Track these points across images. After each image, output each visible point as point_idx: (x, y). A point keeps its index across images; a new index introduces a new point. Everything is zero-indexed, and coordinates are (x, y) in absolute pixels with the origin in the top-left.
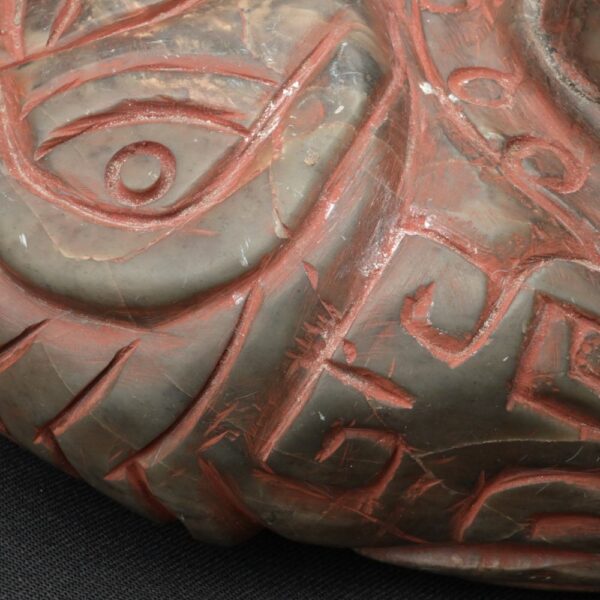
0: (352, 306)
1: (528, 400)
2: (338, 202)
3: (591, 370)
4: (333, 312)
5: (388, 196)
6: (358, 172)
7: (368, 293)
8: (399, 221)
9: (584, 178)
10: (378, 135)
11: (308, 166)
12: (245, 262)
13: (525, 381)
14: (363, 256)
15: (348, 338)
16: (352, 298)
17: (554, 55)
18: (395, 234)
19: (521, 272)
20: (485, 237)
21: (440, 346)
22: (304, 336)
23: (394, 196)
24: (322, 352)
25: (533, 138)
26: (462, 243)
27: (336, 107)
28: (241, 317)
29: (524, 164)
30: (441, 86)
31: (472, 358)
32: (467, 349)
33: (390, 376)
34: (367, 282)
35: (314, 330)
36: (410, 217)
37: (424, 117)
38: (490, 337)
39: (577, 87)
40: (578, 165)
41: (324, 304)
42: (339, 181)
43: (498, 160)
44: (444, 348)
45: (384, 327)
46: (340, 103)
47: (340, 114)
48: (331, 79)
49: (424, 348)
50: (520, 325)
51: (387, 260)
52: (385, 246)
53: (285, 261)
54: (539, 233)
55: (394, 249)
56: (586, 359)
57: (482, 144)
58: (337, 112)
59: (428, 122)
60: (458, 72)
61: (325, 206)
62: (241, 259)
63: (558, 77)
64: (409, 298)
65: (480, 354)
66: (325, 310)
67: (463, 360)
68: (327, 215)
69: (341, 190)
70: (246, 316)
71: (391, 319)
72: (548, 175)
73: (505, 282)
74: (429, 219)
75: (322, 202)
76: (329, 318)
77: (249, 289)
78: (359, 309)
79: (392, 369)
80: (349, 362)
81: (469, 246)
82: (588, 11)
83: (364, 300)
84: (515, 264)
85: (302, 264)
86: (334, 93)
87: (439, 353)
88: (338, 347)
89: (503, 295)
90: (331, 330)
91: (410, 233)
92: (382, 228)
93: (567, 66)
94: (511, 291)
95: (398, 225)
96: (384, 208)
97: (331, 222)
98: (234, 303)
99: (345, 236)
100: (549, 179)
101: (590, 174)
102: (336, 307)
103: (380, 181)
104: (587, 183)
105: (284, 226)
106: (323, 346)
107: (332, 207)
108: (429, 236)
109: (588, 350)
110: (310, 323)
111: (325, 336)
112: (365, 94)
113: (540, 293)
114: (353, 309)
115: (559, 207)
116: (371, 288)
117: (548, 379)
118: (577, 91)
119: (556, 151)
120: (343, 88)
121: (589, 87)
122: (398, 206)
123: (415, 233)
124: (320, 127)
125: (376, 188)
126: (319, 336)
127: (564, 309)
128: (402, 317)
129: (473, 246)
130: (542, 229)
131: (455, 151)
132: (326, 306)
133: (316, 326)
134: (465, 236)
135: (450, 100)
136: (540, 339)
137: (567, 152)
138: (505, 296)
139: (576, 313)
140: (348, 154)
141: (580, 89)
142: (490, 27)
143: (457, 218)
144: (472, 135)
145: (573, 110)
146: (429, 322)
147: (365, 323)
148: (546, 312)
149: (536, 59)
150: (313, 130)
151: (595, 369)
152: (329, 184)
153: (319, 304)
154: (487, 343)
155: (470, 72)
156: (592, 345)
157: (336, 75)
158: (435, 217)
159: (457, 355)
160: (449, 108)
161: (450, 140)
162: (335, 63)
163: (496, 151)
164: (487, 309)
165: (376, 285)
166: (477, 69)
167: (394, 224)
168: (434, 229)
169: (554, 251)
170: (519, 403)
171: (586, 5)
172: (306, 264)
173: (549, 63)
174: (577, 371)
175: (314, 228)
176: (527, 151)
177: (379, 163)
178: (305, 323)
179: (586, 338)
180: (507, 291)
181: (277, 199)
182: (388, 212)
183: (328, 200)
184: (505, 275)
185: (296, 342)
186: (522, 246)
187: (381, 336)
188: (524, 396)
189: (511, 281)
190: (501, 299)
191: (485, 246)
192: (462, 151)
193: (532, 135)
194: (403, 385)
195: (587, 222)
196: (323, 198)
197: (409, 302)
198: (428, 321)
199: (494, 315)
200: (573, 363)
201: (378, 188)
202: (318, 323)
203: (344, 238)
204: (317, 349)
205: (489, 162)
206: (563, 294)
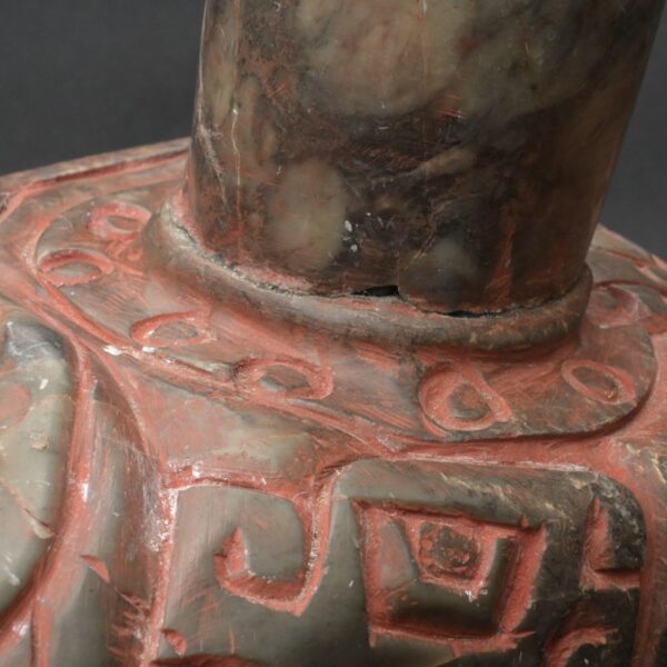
0: (155, 590)
1: (388, 629)
2: (91, 479)
3: (441, 567)
4: (138, 604)
5: (139, 457)
6: (96, 441)
7: (167, 568)
8: (163, 482)
9: (331, 380)
10: (96, 398)
11: (39, 451)
12: (15, 580)
13: (378, 606)
14: (145, 529)
15: (166, 627)
16: (152, 581)
17: (237, 268)
18: (166, 497)
19: (321, 487)
20: (267, 462)
21: (273, 598)
22: (116, 643)
23: (145, 456)
24: (142, 657)
25: (254, 360)
26: (245, 479)
27: (39, 383)
28: (33, 649)
29: (263, 384)
30: (127, 344)
31: (316, 595)
32: (304, 590)
33: (232, 651)
34: (160, 558)
35: (124, 632)
36: (173, 474)
37: (129, 376)
38: (324, 566)
39: (281, 287)
40: (317, 370)
41: (124, 596)
42: (79, 457)
43: (233, 389)
44: (278, 598)
45: (203, 598)
46: (40, 378)
47: (46, 388)
48: (15, 360)
49: (259, 605)
50: (351, 540)
51: (172, 526)
52: (161, 512)
53: (60, 565)
54: (319, 441)
55: (173, 511)
56: (431, 557)
57: (207, 380)
58: (42, 387)
59: (137, 378)
60: (137, 327)
61: (78, 490)
62: (9, 578)
63: (255, 286)
64: (217, 555)
65: (322, 588)
66: (128, 603)
67: (307, 602)
68: (85, 496)
69: (88, 465)
70: (39, 645)
71: (207, 586)
72: (294, 387)
73: (308, 504)
74: (196, 467)
75: (72, 485)
76: (136, 612)
77: (29, 613)
78: (165, 589)
79: (232, 643)
80: (180, 654)
81: (254, 479)
82: (264, 198)
83: (166, 578)
84: (312, 481)
85: (82, 560)
86: (28, 370)
87: (276, 605)
88: (159, 642)
89: (314, 518)
90: (143, 626)
91: (183, 489)
92: (149, 493)
93: (259, 272)
94: (320, 512)
95: (165, 487)
96: (142, 472)
97: (92, 502)
98: (17, 635)
99: (116, 511)
100: (297, 390)
101: (334, 373)
102: (139, 596)
103: (124, 444)
104: (337, 383)
105: (44, 525)
106: (141, 648)
107: (85, 488)
108: (205, 484)
109: (429, 546)
110: (117, 624)
111: (139, 635)
112: (63, 361)
113: (354, 500)
114: (157, 593)
115: (323, 414)
116: (168, 561)
117: (402, 594)
118: (283, 291)
119: (287, 365)
120: (36, 362)
121: (296, 283)
122: (154, 466)
123: (188, 487)
124: (31, 409)
125: (124, 453)
126: (133, 637)
127: (385, 509)
128: (219, 578)
129: (258, 478)
130: (321, 437)
131: (184, 392)
132: (128, 599)
133: (125, 626)
134: (244, 470)
135: (146, 353)
136: (374, 552)
137: (298, 361)
138: (317, 519)
139: (398, 509)
140: (76, 426)
141: (286, 288)
142: (142, 278)
143: (226, 454)
144: (193, 375)
145: (289, 313)
146: (252, 574)
147: (181, 601)
148: (368, 521)
149: (220, 280)
150: (24, 414)
151: (444, 565)
152: (70, 464)
153: (120, 599)
154: (326, 572)
155: (148, 324)
156: (430, 538)
157: (20, 354)
158: (201, 462)
159: (296, 601)
160: (150, 360)
161: (174, 385)
162: (11, 343)
163: (227, 381)
164: (306, 538)
165: (173, 557)
166: (155, 319)
167: (159, 486)
168: (207, 475)
169: (342, 457)
170: (380, 635)
171: (260, 194)
172: (86, 557)
173: (237, 278)
174: (427, 574)
175: (77, 515)
176: (257, 373)
177: (114, 426)
178: (114, 627)
179: (422, 533)
180: (316, 513)
181: (21, 498)
182: (148, 475)
183: (78, 481)
184: (306, 497)
185: (111, 652)
186: (310, 460)
187: (205, 609)
188: (382, 625)
189: (315, 502)
190: (314, 523)
191: (272, 472)
192: (193, 391)
193: (252, 357)
194: (251, 657)
195: (360, 419)
196: (71, 481)
197: (218, 560)
198: (249, 572)
199: (316, 542)
200: (420, 566)
201: (127, 451)
202: (127, 622)
203: (117, 515)
204: (135, 654)
205: (226, 392)
206: (378, 493)
